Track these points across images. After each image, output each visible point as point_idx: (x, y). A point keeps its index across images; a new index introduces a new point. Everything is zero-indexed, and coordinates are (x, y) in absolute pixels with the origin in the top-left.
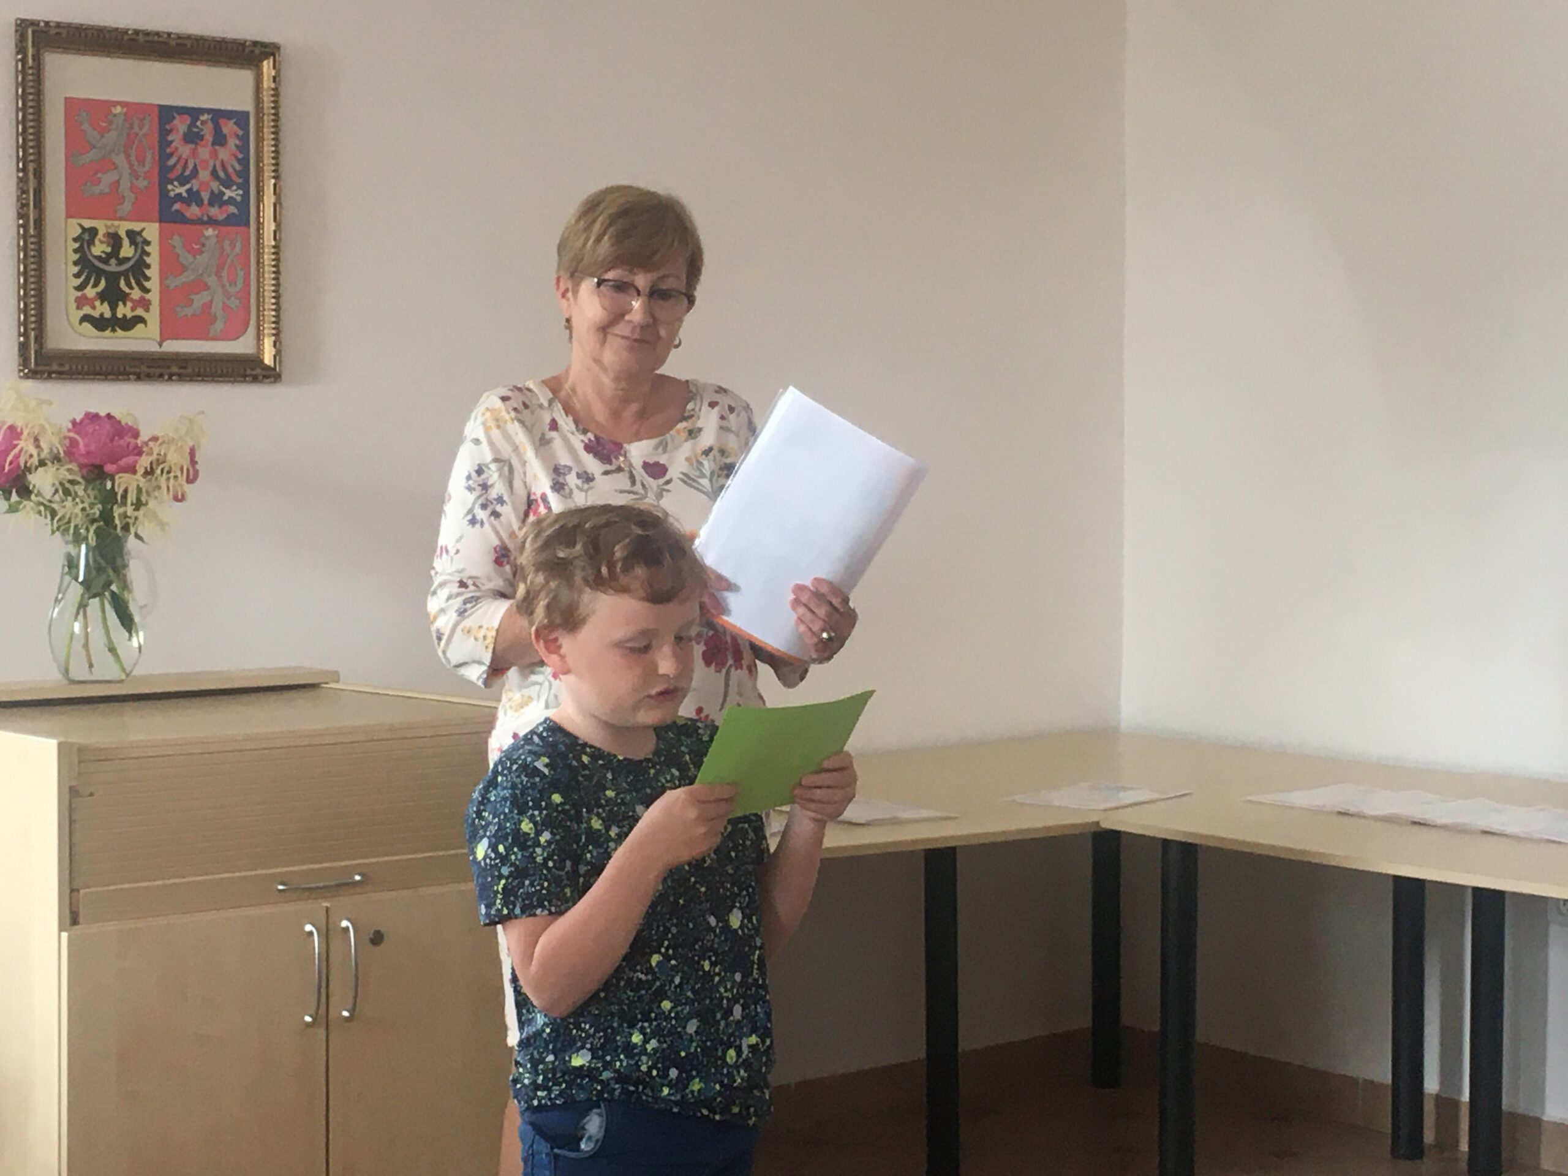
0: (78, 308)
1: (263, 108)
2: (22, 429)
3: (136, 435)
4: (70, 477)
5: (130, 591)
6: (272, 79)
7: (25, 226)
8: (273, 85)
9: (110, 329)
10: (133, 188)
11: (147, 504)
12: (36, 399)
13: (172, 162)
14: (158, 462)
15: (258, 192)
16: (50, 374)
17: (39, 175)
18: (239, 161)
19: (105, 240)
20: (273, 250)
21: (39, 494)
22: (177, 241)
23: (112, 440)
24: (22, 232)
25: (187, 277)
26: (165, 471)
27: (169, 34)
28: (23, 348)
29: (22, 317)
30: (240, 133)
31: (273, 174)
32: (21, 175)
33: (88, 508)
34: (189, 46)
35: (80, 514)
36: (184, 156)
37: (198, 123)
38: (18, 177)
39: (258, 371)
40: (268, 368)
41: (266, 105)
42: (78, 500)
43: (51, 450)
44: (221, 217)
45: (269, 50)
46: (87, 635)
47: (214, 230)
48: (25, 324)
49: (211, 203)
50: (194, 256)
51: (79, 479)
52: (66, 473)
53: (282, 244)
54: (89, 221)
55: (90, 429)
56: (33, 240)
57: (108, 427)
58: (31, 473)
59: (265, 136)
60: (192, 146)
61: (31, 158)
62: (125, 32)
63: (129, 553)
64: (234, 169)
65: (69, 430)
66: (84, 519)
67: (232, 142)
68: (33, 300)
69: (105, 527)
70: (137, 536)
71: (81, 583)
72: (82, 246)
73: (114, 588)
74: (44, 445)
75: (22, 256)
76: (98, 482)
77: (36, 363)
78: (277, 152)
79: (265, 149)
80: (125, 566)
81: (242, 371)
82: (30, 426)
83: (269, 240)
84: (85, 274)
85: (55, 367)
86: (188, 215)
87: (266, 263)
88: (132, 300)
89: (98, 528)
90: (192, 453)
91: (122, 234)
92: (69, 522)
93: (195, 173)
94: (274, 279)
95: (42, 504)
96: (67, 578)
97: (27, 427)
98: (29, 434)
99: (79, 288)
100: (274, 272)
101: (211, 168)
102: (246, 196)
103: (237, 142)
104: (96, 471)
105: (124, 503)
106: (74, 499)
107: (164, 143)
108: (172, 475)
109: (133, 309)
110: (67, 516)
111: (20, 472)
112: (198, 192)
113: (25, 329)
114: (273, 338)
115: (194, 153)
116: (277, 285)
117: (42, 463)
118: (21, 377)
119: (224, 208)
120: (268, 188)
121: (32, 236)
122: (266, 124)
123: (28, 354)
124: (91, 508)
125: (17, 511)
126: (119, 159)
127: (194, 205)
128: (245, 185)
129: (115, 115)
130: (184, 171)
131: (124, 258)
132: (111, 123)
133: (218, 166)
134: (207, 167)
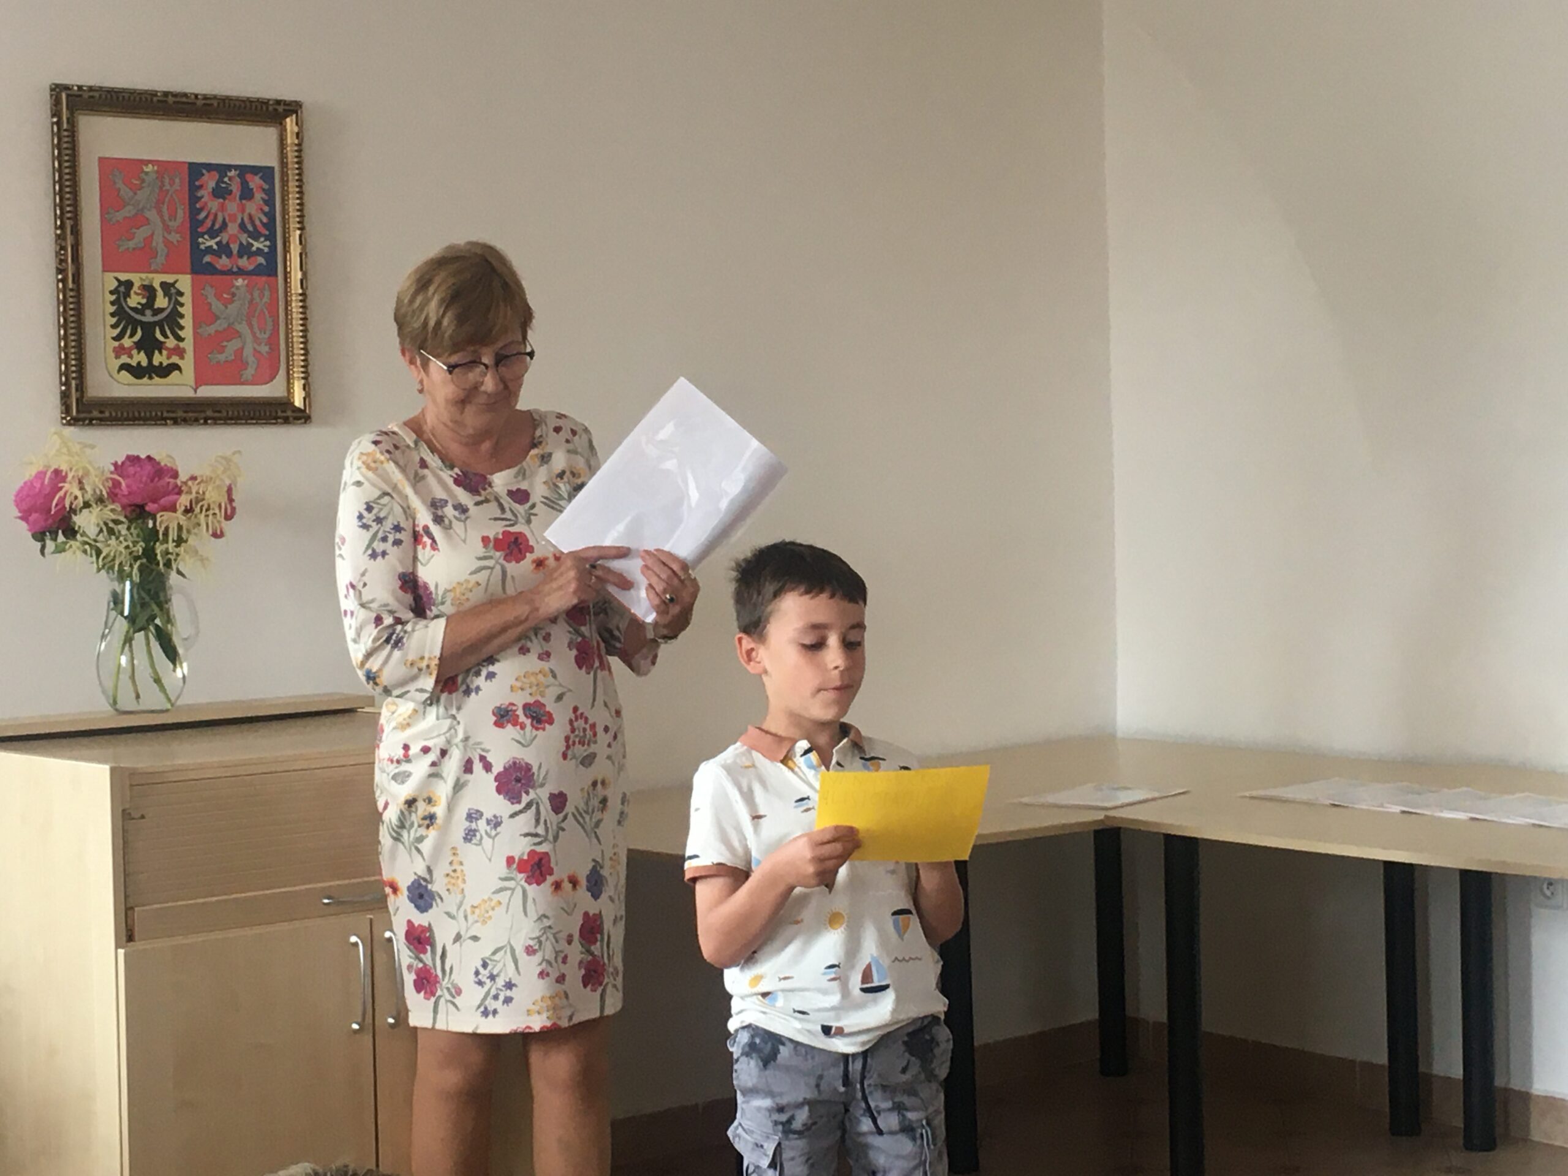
0: (117, 357)
1: (287, 163)
2: (66, 474)
3: (175, 475)
4: (114, 517)
5: (172, 625)
6: (295, 137)
7: (64, 281)
8: (296, 142)
11: (186, 541)
12: (79, 443)
14: (198, 501)
15: (284, 244)
16: (91, 420)
17: (76, 232)
18: (265, 214)
19: (139, 291)
20: (300, 298)
21: (84, 534)
22: (210, 293)
23: (152, 481)
24: (61, 285)
25: (220, 325)
26: (204, 509)
27: (196, 96)
28: (65, 396)
29: (63, 367)
30: (266, 187)
31: (298, 226)
32: (59, 232)
33: (131, 545)
34: (216, 104)
35: (123, 550)
36: (213, 211)
37: (226, 179)
38: (56, 235)
39: (289, 413)
40: (299, 410)
41: (289, 160)
42: (121, 539)
43: (95, 491)
44: (251, 268)
45: (293, 108)
46: (133, 665)
47: (244, 280)
48: (66, 374)
49: (240, 256)
50: (226, 307)
51: (122, 519)
52: (109, 513)
53: (308, 292)
54: (122, 274)
55: (131, 470)
56: (72, 294)
57: (148, 468)
58: (76, 515)
59: (291, 190)
60: (221, 200)
61: (69, 215)
62: (154, 94)
63: (171, 588)
64: (261, 221)
65: (112, 473)
66: (128, 557)
67: (259, 196)
68: (73, 350)
69: (148, 564)
70: (179, 572)
71: (126, 618)
72: (118, 299)
73: (158, 621)
74: (88, 488)
75: (61, 309)
76: (140, 521)
77: (78, 411)
78: (301, 204)
79: (291, 202)
80: (168, 601)
81: (274, 414)
82: (74, 469)
83: (296, 288)
84: (122, 326)
85: (96, 414)
86: (218, 266)
87: (294, 310)
88: (167, 349)
89: (142, 565)
90: (229, 491)
91: (157, 285)
92: (113, 560)
93: (224, 225)
94: (302, 325)
95: (86, 543)
96: (113, 613)
97: (71, 469)
98: (73, 477)
99: (118, 338)
100: (301, 319)
101: (239, 221)
102: (273, 248)
103: (264, 196)
104: (138, 510)
105: (166, 541)
106: (117, 538)
107: (194, 199)
108: (211, 512)
109: (169, 358)
110: (112, 554)
111: (67, 514)
112: (228, 243)
113: (67, 379)
114: (303, 382)
115: (222, 208)
116: (305, 331)
117: (87, 505)
118: (64, 425)
119: (252, 259)
120: (294, 239)
121: (72, 290)
122: (290, 177)
123: (68, 402)
124: (134, 546)
125: (64, 550)
126: (152, 215)
127: (224, 257)
128: (272, 237)
129: (147, 173)
130: (213, 225)
131: (159, 309)
132: (143, 181)
133: (246, 219)
134: (235, 221)
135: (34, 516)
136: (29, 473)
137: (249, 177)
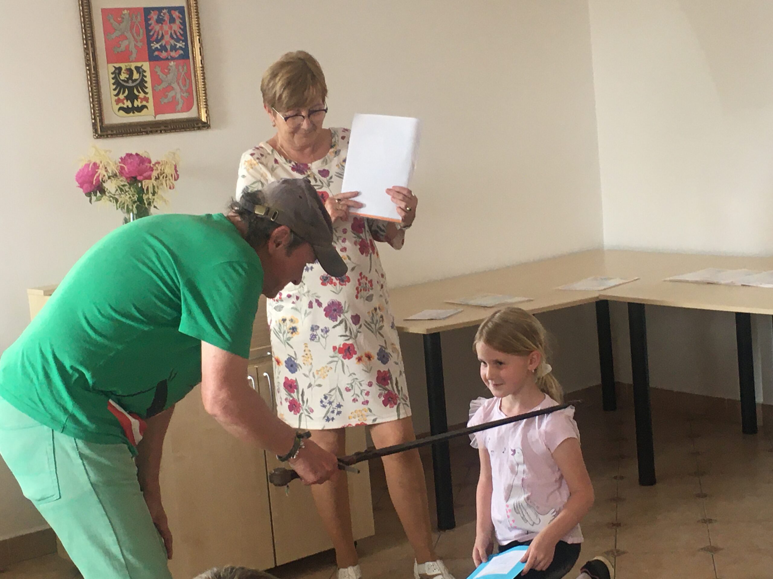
0: (117, 104)
1: (190, 4)
2: (99, 165)
3: (150, 161)
4: (122, 183)
7: (89, 70)
9: (132, 112)
10: (136, 46)
11: (158, 192)
12: (103, 150)
13: (151, 34)
14: (161, 173)
15: (192, 43)
16: (107, 135)
17: (93, 46)
18: (182, 30)
19: (125, 72)
20: (201, 69)
21: (110, 192)
22: (158, 70)
23: (139, 165)
24: (88, 72)
25: (164, 85)
26: (164, 177)
28: (94, 125)
29: (91, 112)
30: (181, 16)
31: (198, 34)
32: (85, 46)
33: (132, 197)
35: (128, 199)
36: (157, 30)
37: (162, 14)
38: (84, 48)
39: (200, 125)
40: (204, 123)
41: (192, 3)
42: (127, 193)
43: (112, 171)
44: (177, 56)
47: (174, 62)
48: (94, 114)
49: (171, 50)
50: (167, 76)
51: (126, 183)
52: (120, 182)
53: (205, 66)
54: (116, 64)
55: (129, 161)
56: (94, 76)
57: (137, 159)
58: (104, 182)
59: (193, 17)
60: (160, 25)
61: (89, 38)
64: (179, 32)
65: (120, 163)
66: (131, 202)
67: (178, 21)
68: (96, 103)
69: (140, 204)
70: (155, 207)
72: (116, 76)
74: (110, 170)
75: (89, 83)
76: (135, 184)
77: (101, 132)
78: (199, 24)
79: (193, 22)
82: (103, 163)
83: (199, 65)
84: (118, 89)
85: (110, 132)
86: (161, 57)
87: (198, 75)
88: (141, 99)
89: (137, 205)
90: (176, 167)
91: (133, 68)
92: (124, 203)
93: (163, 36)
94: (203, 82)
95: (111, 197)
97: (101, 163)
98: (102, 166)
99: (117, 95)
100: (203, 79)
101: (170, 34)
102: (186, 45)
103: (180, 21)
104: (134, 180)
105: (147, 193)
106: (125, 193)
107: (147, 25)
108: (168, 178)
109: (141, 102)
110: (123, 202)
111: (100, 183)
112: (165, 45)
113: (95, 117)
114: (205, 109)
115: (161, 28)
116: (204, 85)
117: (109, 178)
118: (95, 138)
119: (177, 52)
120: (196, 40)
121: (93, 74)
122: (192, 10)
123: (97, 128)
124: (133, 197)
125: (100, 200)
126: (129, 35)
127: (163, 52)
128: (186, 41)
129: (124, 15)
130: (157, 37)
131: (135, 79)
132: (123, 18)
133: (173, 32)
134: (168, 34)
135: (86, 185)
136: (81, 165)
137: (172, 12)
